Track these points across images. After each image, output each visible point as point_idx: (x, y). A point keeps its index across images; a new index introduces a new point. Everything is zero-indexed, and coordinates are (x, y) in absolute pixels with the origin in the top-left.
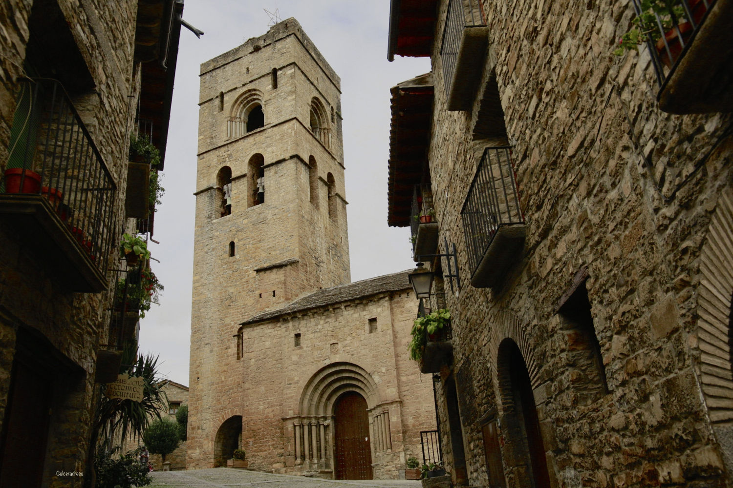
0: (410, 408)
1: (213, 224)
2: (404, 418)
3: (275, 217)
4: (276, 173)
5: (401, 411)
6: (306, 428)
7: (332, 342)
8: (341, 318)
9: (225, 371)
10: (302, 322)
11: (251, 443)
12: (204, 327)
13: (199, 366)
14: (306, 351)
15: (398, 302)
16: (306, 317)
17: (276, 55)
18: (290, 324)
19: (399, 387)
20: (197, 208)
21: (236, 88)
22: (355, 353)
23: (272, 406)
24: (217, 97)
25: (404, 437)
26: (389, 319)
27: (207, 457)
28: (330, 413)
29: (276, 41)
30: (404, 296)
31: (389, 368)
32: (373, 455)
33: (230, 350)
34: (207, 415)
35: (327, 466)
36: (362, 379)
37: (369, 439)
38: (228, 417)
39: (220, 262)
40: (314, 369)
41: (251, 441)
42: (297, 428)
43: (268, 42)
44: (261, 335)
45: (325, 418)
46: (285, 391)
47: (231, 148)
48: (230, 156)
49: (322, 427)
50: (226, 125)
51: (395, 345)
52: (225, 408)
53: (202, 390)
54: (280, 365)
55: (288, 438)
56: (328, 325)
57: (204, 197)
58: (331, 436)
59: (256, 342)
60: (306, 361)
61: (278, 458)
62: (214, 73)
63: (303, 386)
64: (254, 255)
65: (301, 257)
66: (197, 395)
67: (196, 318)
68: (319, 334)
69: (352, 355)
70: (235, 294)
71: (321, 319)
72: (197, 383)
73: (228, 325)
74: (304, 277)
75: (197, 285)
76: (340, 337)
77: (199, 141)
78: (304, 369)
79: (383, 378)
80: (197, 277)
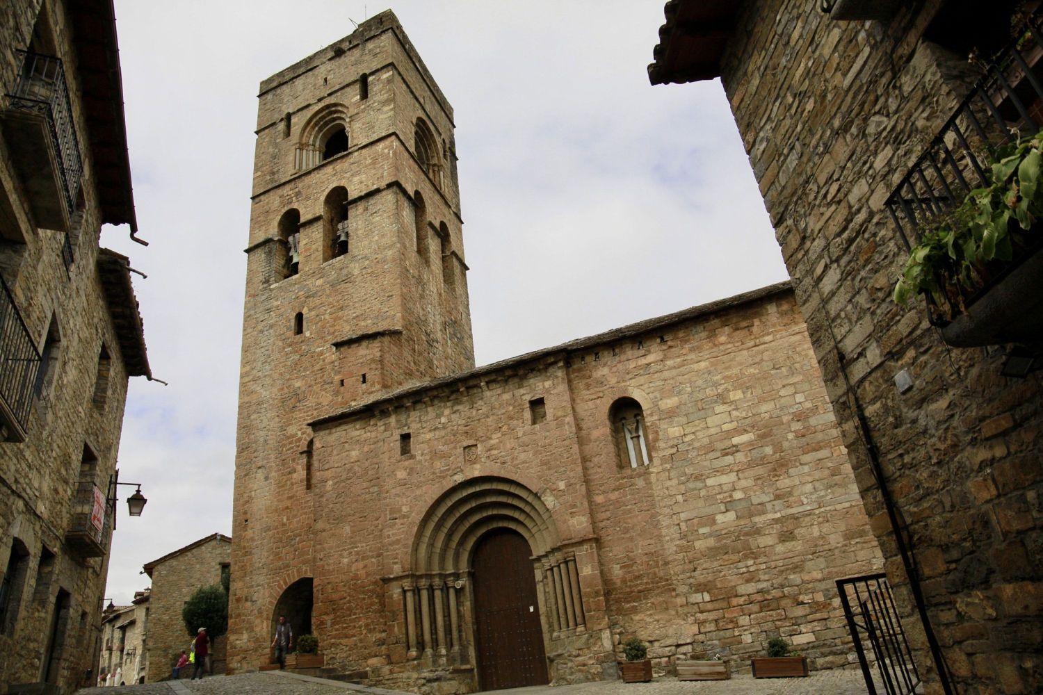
0: (615, 551)
1: (271, 290)
2: (605, 569)
3: (364, 271)
4: (366, 209)
5: (599, 555)
6: (424, 594)
7: (465, 444)
8: (480, 402)
9: (287, 508)
10: (412, 413)
11: (329, 623)
12: (255, 442)
13: (247, 502)
14: (420, 462)
15: (580, 370)
16: (419, 406)
17: (366, 58)
18: (393, 419)
19: (592, 513)
20: (250, 271)
21: (308, 106)
22: (508, 458)
23: (364, 558)
24: (282, 120)
25: (607, 601)
26: (567, 397)
27: (260, 646)
28: (464, 567)
29: (367, 40)
30: (590, 359)
31: (573, 481)
32: (546, 636)
33: (295, 475)
34: (261, 579)
35: (464, 659)
36: (521, 505)
37: (536, 609)
38: (293, 581)
39: (280, 344)
40: (434, 492)
41: (328, 619)
42: (409, 595)
43: (355, 43)
44: (343, 440)
45: (457, 576)
46: (386, 532)
47: (300, 185)
48: (298, 194)
49: (452, 591)
50: (293, 154)
51: (581, 441)
52: (287, 566)
53: (253, 539)
54: (376, 489)
55: (393, 612)
56: (458, 415)
57: (260, 255)
58: (467, 605)
59: (335, 452)
60: (422, 479)
61: (375, 649)
62: (279, 91)
63: (418, 522)
64: (332, 330)
65: (405, 327)
66: (245, 548)
67: (245, 428)
68: (443, 433)
69: (504, 463)
70: (303, 388)
71: (445, 407)
72: (245, 528)
73: (292, 436)
74: (410, 358)
75: (247, 379)
76: (481, 434)
77: (254, 179)
78: (418, 492)
79: (561, 500)
80: (248, 368)
